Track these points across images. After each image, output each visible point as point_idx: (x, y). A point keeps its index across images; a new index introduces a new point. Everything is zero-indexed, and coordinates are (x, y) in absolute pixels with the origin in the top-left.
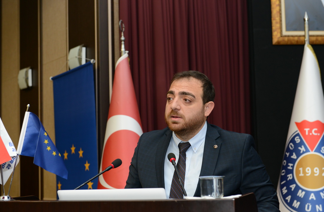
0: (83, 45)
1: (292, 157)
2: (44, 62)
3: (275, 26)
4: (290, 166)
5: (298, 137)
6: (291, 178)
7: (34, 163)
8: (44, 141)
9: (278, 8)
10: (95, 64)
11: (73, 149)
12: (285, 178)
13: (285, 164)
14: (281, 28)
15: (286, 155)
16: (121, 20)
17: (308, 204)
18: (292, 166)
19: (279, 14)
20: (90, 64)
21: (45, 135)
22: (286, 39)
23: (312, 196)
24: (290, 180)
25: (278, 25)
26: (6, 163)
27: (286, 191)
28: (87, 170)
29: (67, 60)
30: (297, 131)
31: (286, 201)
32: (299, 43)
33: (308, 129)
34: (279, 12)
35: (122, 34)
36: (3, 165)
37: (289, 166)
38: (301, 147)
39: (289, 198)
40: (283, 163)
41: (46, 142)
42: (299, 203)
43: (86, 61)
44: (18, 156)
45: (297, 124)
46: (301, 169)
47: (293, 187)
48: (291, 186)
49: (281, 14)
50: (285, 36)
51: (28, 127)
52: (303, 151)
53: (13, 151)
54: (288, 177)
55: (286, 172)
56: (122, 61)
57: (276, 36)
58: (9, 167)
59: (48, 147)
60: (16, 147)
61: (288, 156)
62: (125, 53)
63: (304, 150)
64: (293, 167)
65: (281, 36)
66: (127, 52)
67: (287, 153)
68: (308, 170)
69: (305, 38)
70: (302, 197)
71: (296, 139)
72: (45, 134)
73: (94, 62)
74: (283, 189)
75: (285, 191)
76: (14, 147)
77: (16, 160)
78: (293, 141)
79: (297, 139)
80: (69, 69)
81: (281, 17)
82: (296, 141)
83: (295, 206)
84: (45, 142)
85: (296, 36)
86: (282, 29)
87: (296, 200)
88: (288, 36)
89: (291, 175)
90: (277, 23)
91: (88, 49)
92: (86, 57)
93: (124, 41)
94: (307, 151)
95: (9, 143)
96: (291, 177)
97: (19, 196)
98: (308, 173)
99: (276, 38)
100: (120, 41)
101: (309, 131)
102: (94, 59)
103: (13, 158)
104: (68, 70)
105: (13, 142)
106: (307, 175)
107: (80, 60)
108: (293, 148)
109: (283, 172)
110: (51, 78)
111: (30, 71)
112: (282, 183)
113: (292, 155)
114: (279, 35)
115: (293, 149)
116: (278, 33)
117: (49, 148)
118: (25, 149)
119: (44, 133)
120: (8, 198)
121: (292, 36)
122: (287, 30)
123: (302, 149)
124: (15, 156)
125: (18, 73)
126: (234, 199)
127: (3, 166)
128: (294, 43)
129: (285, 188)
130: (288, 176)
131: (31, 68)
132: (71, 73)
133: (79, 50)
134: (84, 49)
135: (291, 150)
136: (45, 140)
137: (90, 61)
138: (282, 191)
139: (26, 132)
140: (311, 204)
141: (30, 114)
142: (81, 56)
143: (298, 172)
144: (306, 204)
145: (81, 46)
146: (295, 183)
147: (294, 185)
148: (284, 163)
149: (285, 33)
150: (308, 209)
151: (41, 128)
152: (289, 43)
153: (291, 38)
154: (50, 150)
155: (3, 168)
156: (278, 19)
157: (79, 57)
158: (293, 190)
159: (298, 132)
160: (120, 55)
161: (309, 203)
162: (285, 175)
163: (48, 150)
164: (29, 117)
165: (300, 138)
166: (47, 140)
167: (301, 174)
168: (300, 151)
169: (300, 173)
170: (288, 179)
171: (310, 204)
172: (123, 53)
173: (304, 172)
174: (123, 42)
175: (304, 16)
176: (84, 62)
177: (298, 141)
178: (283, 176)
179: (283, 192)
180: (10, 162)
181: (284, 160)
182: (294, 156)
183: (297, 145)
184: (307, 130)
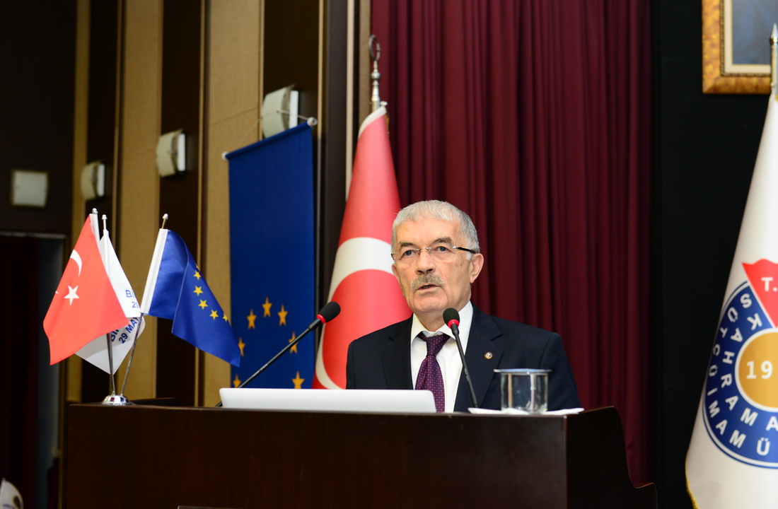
0: (293, 86)
1: (734, 338)
2: (213, 119)
3: (710, 51)
4: (728, 357)
5: (747, 295)
6: (729, 383)
7: (172, 332)
8: (195, 289)
9: (716, 14)
10: (316, 127)
11: (267, 307)
12: (716, 381)
13: (718, 353)
14: (722, 57)
15: (722, 334)
16: (373, 36)
17: (762, 439)
18: (731, 358)
19: (718, 27)
20: (307, 127)
21: (196, 277)
22: (733, 81)
23: (773, 423)
24: (726, 386)
25: (716, 51)
26: (117, 331)
27: (717, 410)
28: (294, 351)
29: (259, 117)
30: (746, 282)
31: (717, 432)
32: (761, 91)
33: (770, 279)
34: (720, 21)
35: (375, 65)
36: (113, 334)
37: (726, 357)
38: (754, 318)
39: (722, 426)
40: (714, 350)
41: (198, 291)
42: (743, 437)
43: (299, 120)
44: (143, 318)
45: (746, 266)
46: (751, 364)
47: (732, 401)
48: (728, 400)
49: (722, 27)
50: (731, 75)
51: (163, 260)
52: (757, 325)
53: (133, 307)
54: (724, 380)
55: (719, 370)
56: (374, 123)
57: (711, 74)
58: (124, 339)
59: (201, 301)
60: (140, 300)
61: (724, 336)
62: (380, 105)
63: (760, 324)
64: (734, 359)
65: (722, 75)
66: (385, 103)
67: (722, 330)
68: (767, 367)
69: (771, 81)
70: (751, 424)
71: (742, 301)
72: (195, 275)
73: (315, 123)
74: (710, 407)
75: (715, 410)
76: (135, 301)
77: (139, 325)
78: (736, 303)
79: (745, 298)
80: (263, 136)
81: (722, 34)
82: (742, 304)
83: (735, 444)
84: (195, 291)
85: (755, 75)
86: (724, 60)
87: (738, 430)
88: (738, 75)
89: (729, 376)
90: (713, 46)
91: (303, 95)
92: (299, 113)
93: (379, 80)
94: (766, 325)
95: (127, 291)
96: (728, 380)
97: (154, 396)
98: (766, 374)
99: (711, 78)
100: (372, 80)
101: (770, 283)
102: (316, 117)
103: (132, 321)
104: (261, 139)
105: (133, 289)
106: (764, 377)
107: (286, 118)
108: (736, 318)
109: (713, 371)
110: (224, 155)
111: (181, 139)
112: (710, 393)
113: (734, 333)
114: (717, 73)
115: (736, 321)
116: (714, 68)
117: (203, 304)
118: (157, 304)
119: (195, 273)
120: (122, 399)
121: (746, 76)
122: (736, 61)
123: (756, 321)
124: (136, 318)
125: (157, 141)
126: (565, 417)
127: (112, 336)
128: (750, 90)
129: (715, 403)
130: (723, 378)
131: (183, 132)
132: (267, 145)
133: (285, 96)
134: (295, 95)
135: (732, 323)
136: (196, 287)
137: (306, 121)
138: (708, 411)
139: (160, 269)
140: (769, 441)
141: (169, 233)
142: (289, 111)
143: (745, 370)
144: (760, 439)
145: (289, 88)
146: (737, 393)
147: (735, 399)
148: (717, 349)
149: (730, 68)
150: (763, 449)
151: (188, 263)
152: (738, 91)
153: (744, 79)
154: (205, 307)
155: (113, 340)
156: (715, 37)
157: (283, 111)
158: (731, 408)
159: (749, 284)
160: (370, 111)
161: (765, 437)
162: (716, 375)
163: (201, 307)
164: (167, 240)
165: (752, 297)
166: (200, 288)
167: (751, 376)
168: (751, 324)
169: (748, 373)
170: (723, 385)
171: (767, 440)
172: (375, 106)
173: (758, 371)
174: (376, 83)
175: (771, 34)
176: (293, 123)
177: (747, 303)
178: (713, 377)
179: (711, 411)
180: (127, 328)
181: (717, 343)
182: (738, 337)
183: (744, 313)
184: (767, 280)
